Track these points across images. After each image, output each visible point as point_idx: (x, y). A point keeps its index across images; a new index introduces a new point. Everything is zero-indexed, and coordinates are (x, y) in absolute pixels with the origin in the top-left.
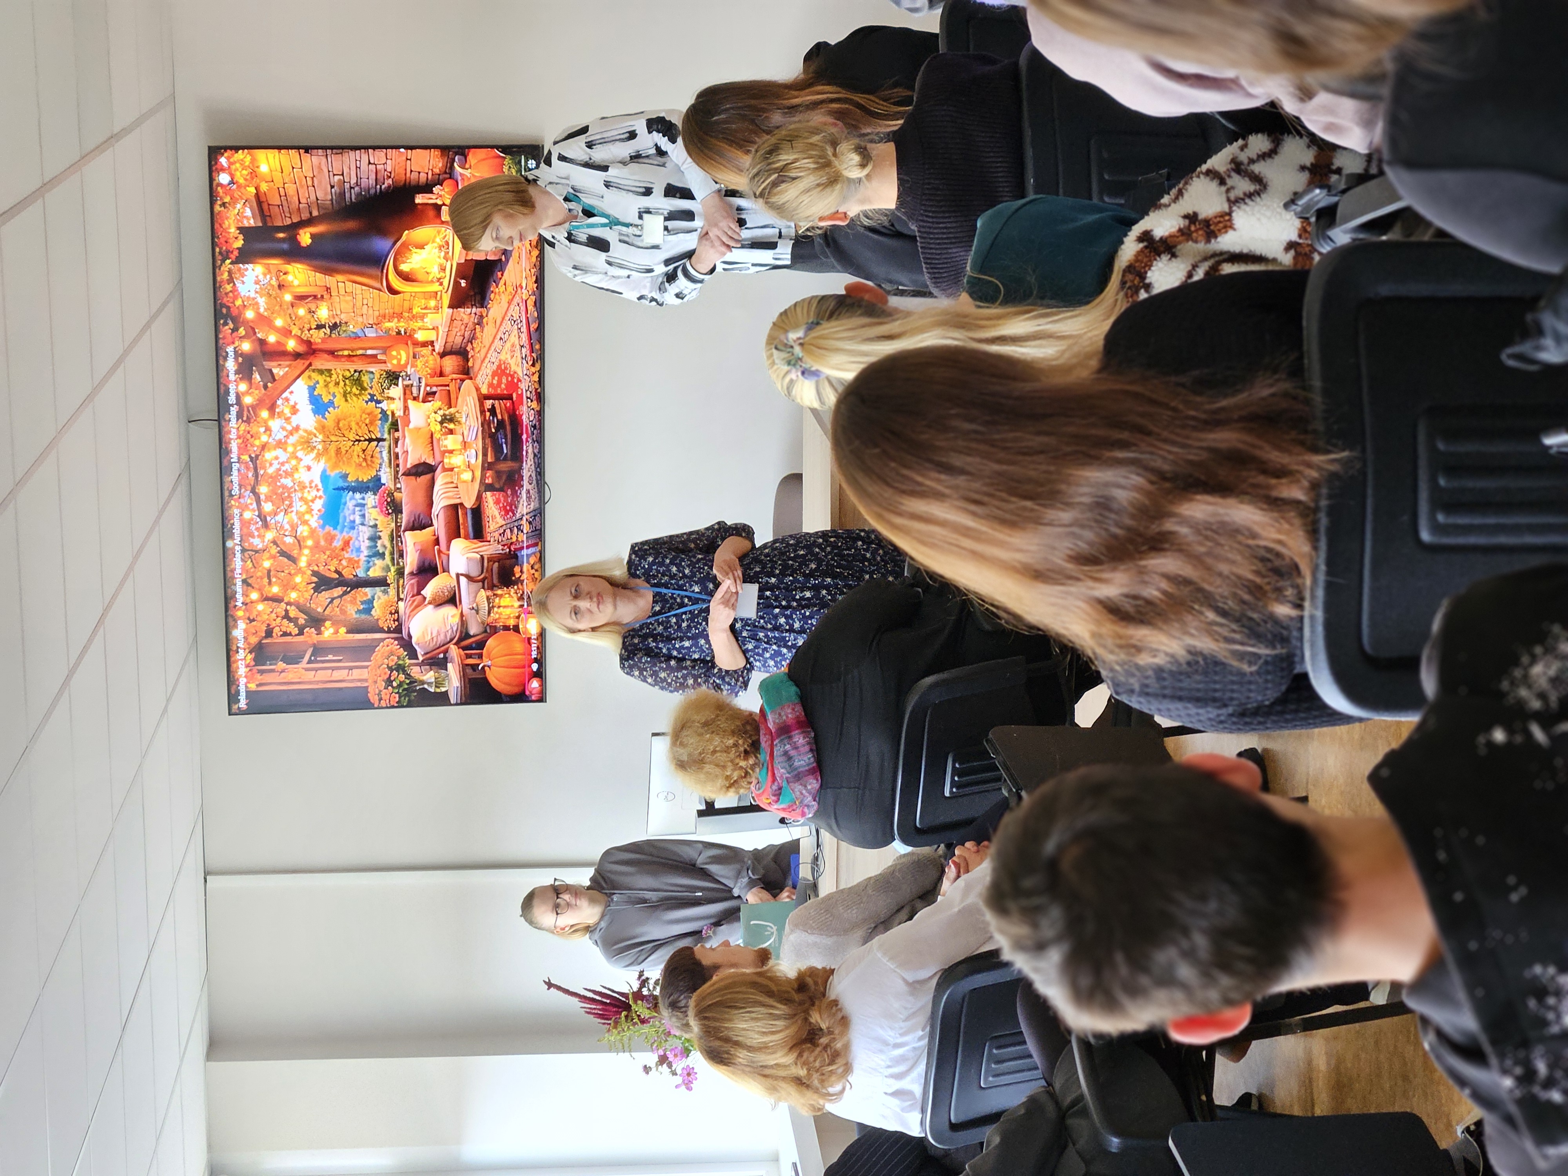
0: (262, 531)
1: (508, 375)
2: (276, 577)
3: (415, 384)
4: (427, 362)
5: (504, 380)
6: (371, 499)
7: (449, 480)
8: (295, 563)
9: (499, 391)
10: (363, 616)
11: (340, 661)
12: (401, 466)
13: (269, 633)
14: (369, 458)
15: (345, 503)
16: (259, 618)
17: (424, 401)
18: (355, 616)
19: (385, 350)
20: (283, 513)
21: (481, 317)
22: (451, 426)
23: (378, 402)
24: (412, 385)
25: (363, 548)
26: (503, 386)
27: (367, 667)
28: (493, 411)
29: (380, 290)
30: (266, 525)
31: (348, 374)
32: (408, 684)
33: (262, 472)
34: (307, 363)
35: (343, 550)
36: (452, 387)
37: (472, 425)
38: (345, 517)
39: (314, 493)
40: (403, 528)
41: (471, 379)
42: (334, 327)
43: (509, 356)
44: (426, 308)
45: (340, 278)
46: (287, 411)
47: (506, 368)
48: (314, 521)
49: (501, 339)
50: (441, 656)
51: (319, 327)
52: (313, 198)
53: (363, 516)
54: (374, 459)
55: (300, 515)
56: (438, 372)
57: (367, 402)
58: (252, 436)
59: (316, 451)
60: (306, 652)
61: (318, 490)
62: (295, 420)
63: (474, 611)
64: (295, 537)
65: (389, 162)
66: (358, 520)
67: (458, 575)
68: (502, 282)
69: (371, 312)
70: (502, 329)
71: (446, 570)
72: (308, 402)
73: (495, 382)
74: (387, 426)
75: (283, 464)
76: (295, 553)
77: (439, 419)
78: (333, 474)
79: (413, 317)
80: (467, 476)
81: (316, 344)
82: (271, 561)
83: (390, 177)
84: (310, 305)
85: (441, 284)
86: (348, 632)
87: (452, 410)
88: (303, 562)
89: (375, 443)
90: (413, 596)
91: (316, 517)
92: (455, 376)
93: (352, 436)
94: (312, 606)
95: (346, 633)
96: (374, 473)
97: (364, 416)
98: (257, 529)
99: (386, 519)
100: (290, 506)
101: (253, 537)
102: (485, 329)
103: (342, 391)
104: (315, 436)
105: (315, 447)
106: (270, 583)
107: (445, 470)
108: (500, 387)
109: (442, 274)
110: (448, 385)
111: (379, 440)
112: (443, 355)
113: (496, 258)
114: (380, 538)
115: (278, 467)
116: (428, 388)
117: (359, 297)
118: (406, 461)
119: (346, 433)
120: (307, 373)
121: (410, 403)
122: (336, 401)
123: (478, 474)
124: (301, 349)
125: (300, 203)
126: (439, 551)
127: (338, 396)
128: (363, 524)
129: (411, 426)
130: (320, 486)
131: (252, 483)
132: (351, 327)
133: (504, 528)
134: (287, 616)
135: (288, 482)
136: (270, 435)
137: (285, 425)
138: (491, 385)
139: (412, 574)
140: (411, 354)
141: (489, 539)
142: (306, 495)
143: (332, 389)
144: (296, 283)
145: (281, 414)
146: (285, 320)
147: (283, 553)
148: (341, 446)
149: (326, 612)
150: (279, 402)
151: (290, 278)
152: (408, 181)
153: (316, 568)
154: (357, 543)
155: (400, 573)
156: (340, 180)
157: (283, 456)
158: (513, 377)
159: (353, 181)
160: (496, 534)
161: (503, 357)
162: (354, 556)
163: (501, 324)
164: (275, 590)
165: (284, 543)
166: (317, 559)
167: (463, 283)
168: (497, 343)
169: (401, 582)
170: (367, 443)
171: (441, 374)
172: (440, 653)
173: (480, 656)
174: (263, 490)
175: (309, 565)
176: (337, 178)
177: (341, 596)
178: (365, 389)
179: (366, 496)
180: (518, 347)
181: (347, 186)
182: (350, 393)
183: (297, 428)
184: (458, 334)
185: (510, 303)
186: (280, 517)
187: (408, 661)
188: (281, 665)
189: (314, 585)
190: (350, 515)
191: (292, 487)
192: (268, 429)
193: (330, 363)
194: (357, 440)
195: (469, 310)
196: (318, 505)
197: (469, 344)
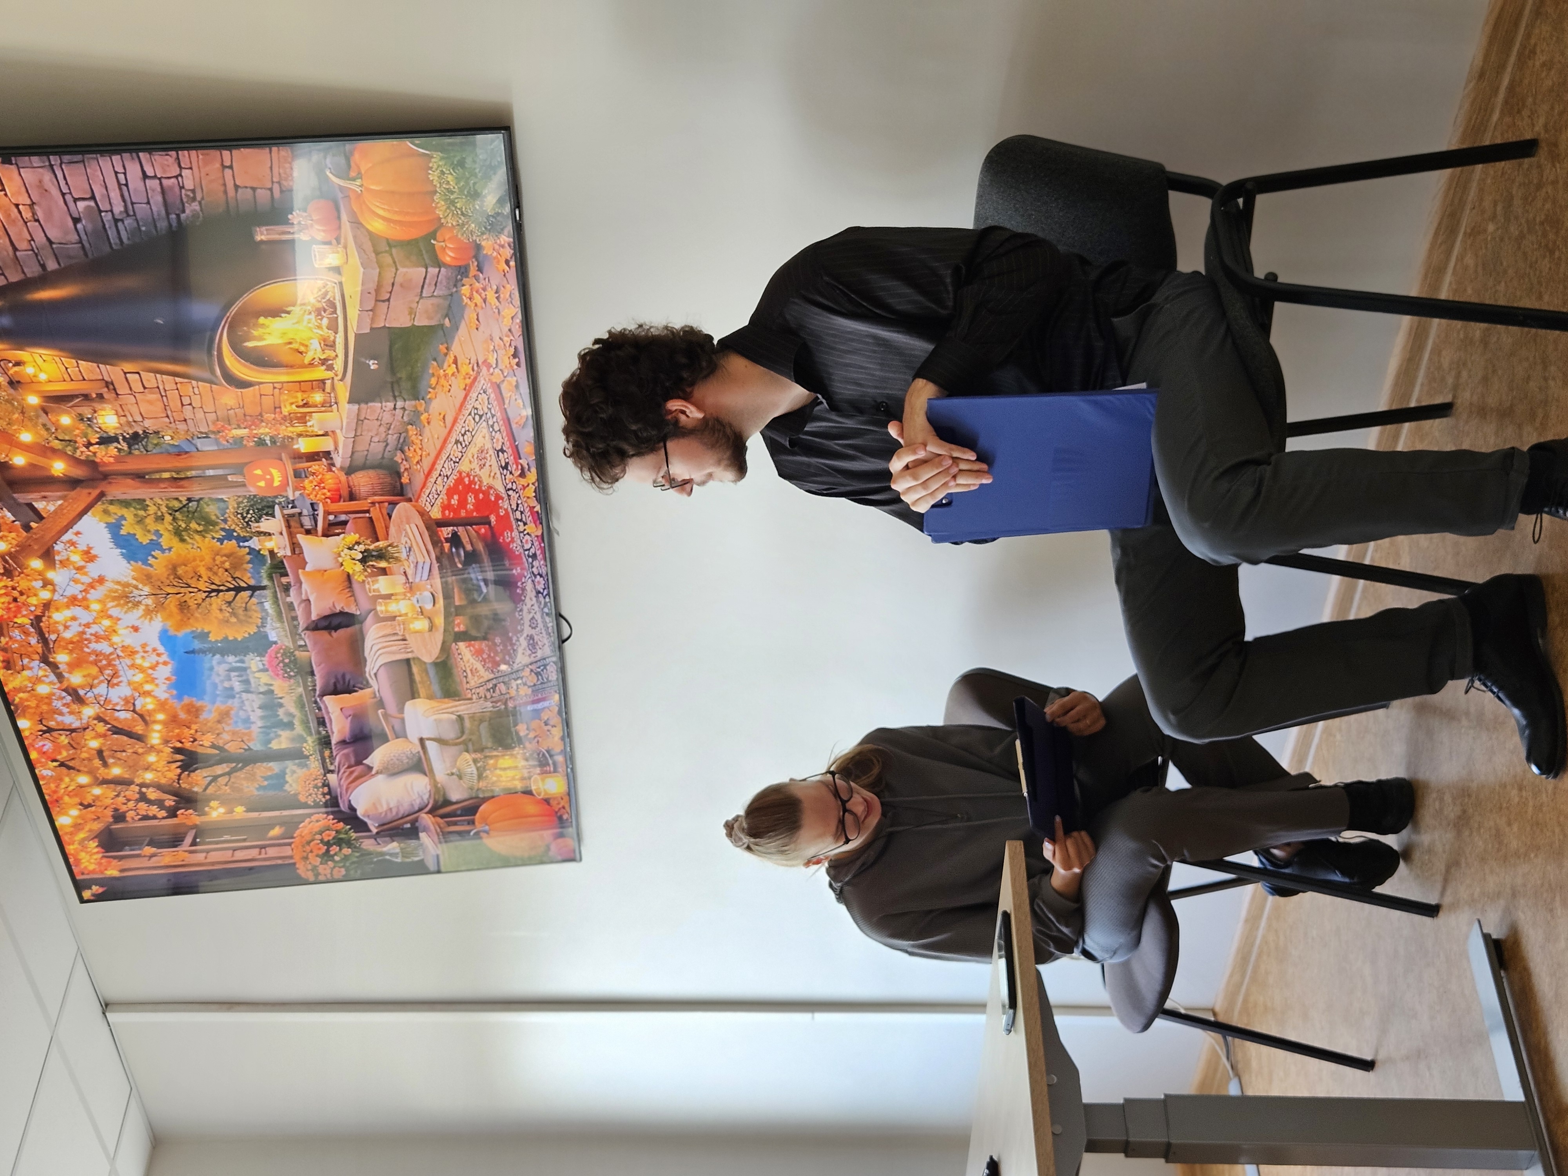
0: (75, 707)
1: (476, 493)
2: (114, 757)
3: (305, 512)
4: (322, 481)
5: (471, 499)
6: (254, 662)
7: (389, 631)
8: (143, 742)
9: (463, 513)
10: (271, 793)
11: (244, 840)
12: (299, 619)
13: (119, 817)
14: (240, 612)
15: (211, 669)
16: (98, 803)
17: (326, 535)
18: (256, 793)
19: (239, 469)
20: (105, 685)
21: (417, 413)
22: (383, 564)
23: (241, 539)
24: (300, 514)
25: (253, 718)
26: (470, 507)
27: (290, 844)
28: (455, 540)
29: (211, 382)
30: (79, 700)
31: (177, 505)
32: (357, 857)
33: (53, 637)
34: (95, 493)
35: (219, 722)
36: (375, 513)
37: (421, 560)
38: (215, 686)
39: (154, 658)
40: (318, 693)
41: (410, 500)
42: (134, 439)
43: (475, 465)
44: (306, 405)
45: (128, 367)
46: (76, 558)
47: (472, 482)
48: (162, 692)
49: (457, 442)
50: (408, 826)
51: (105, 440)
52: (40, 238)
53: (247, 682)
54: (249, 613)
55: (136, 687)
56: (345, 493)
57: (221, 541)
58: (22, 593)
59: (142, 607)
60: (186, 834)
61: (159, 655)
62: (94, 570)
63: (455, 777)
64: (134, 711)
65: (185, 173)
66: (237, 686)
67: (422, 741)
68: (451, 359)
69: (200, 415)
70: (458, 428)
71: (401, 734)
72: (112, 545)
73: (454, 501)
74: (264, 572)
75: (88, 625)
76: (139, 729)
77: (360, 556)
78: (180, 634)
79: (284, 418)
80: (421, 625)
81: (105, 464)
82: (101, 740)
83: (194, 199)
84: (80, 410)
85: (330, 368)
86: (249, 810)
87: (381, 544)
88: (155, 739)
89: (246, 594)
90: (349, 767)
91: (164, 687)
92: (377, 498)
93: (202, 586)
94: (183, 786)
95: (246, 811)
96: (253, 630)
97: (219, 559)
98: (66, 705)
99: (286, 684)
100: (115, 675)
101: (61, 714)
102: (427, 431)
103: (170, 528)
104: (136, 588)
105: (140, 602)
106: (105, 764)
107: (379, 619)
108: (465, 508)
109: (329, 353)
110: (368, 511)
111: (253, 589)
112: (350, 471)
113: (433, 323)
114: (281, 705)
115: (81, 629)
116: (331, 517)
117: (173, 395)
118: (308, 612)
119: (193, 583)
120: (99, 507)
121: (301, 538)
122: (165, 542)
123: (440, 621)
124: (78, 472)
125: (15, 249)
126: (386, 715)
127: (166, 535)
128: (248, 691)
129: (308, 568)
130: (161, 649)
131: (40, 650)
132: (167, 438)
133: (494, 682)
134: (143, 798)
135: (103, 647)
136: (54, 591)
137: (78, 576)
138: (445, 507)
139: (343, 743)
140: (291, 473)
141: (469, 696)
142: (139, 661)
143: (152, 526)
144: (43, 377)
145: (65, 563)
146: (37, 433)
147: (117, 731)
148: (185, 598)
149: (208, 791)
150: (58, 547)
151: (29, 370)
152: (232, 203)
153: (179, 745)
154: (241, 713)
155: (325, 742)
156: (88, 208)
157: (85, 617)
158: (486, 493)
159: (118, 208)
160: (482, 691)
161: (464, 467)
162: (240, 727)
163: (455, 421)
164: (116, 771)
165: (116, 719)
166: (178, 735)
167: (373, 365)
168: (451, 449)
169: (327, 753)
170: (233, 593)
171: (352, 497)
172: (406, 823)
173: (472, 822)
174: (62, 658)
175: (166, 742)
176: (81, 205)
177: (229, 774)
178: (214, 524)
179: (246, 659)
180: (491, 452)
181: (107, 217)
182: (186, 530)
183: (101, 580)
184: (376, 439)
185: (468, 389)
186: (102, 689)
187: (353, 835)
188: (148, 850)
189: (179, 764)
190: (222, 682)
191: (111, 654)
192: (47, 583)
193: (139, 491)
194: (213, 591)
195: (390, 405)
196: (164, 672)
197: (399, 453)
